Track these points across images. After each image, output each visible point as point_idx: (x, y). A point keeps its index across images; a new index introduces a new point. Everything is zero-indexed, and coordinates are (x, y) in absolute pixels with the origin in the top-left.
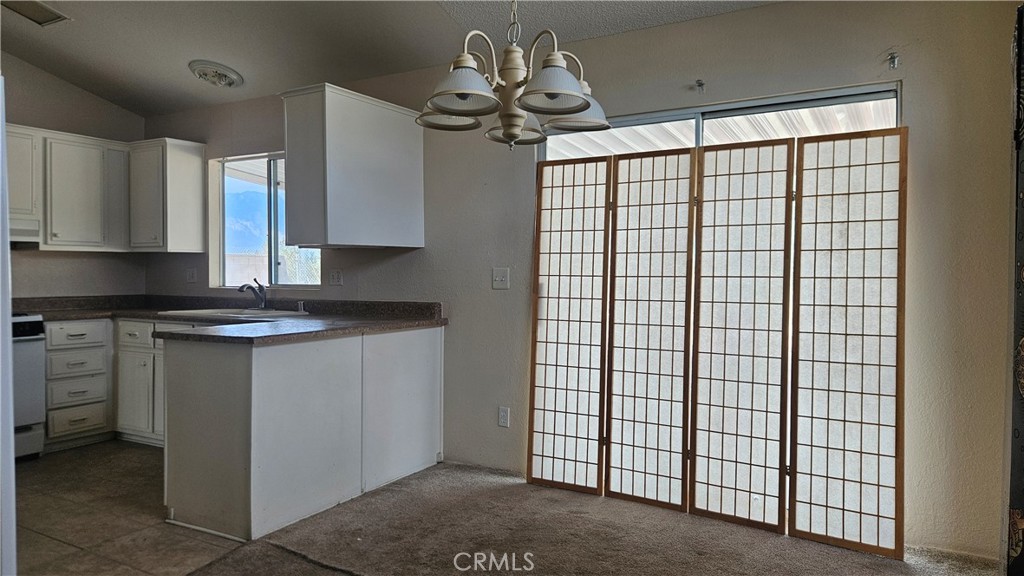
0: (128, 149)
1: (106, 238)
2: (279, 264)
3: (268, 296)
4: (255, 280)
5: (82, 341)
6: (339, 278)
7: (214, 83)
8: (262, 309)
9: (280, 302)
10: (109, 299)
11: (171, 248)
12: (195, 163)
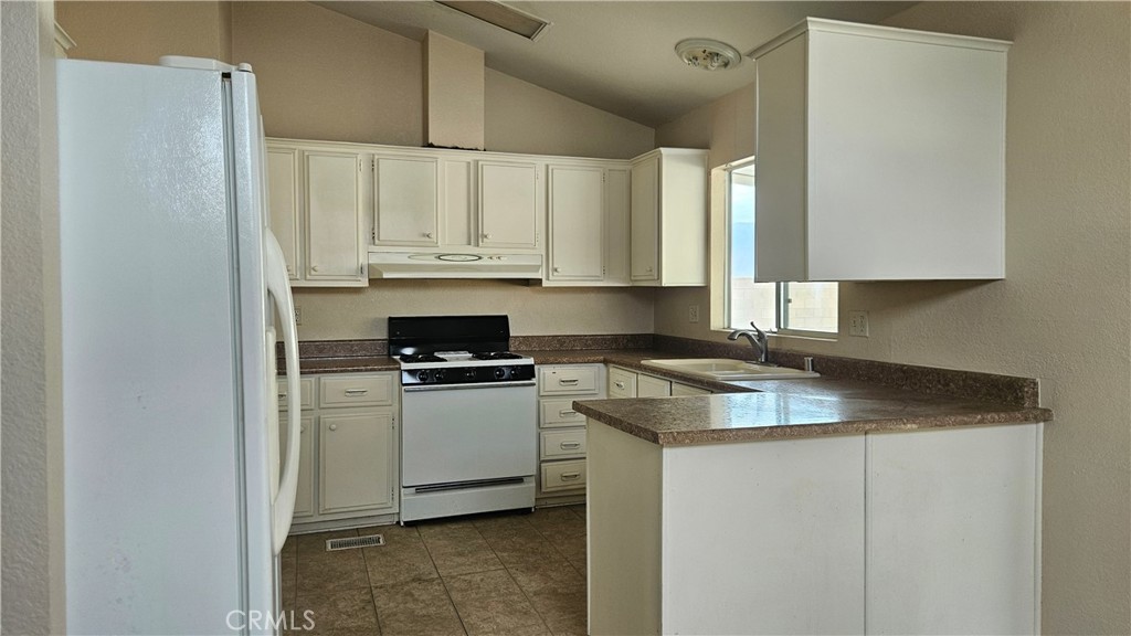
0: (629, 167)
1: (606, 271)
2: (789, 301)
3: (771, 346)
4: (752, 324)
5: (575, 388)
6: (863, 326)
7: (706, 67)
8: (762, 363)
9: (786, 355)
10: (615, 338)
11: (666, 282)
12: (696, 173)
